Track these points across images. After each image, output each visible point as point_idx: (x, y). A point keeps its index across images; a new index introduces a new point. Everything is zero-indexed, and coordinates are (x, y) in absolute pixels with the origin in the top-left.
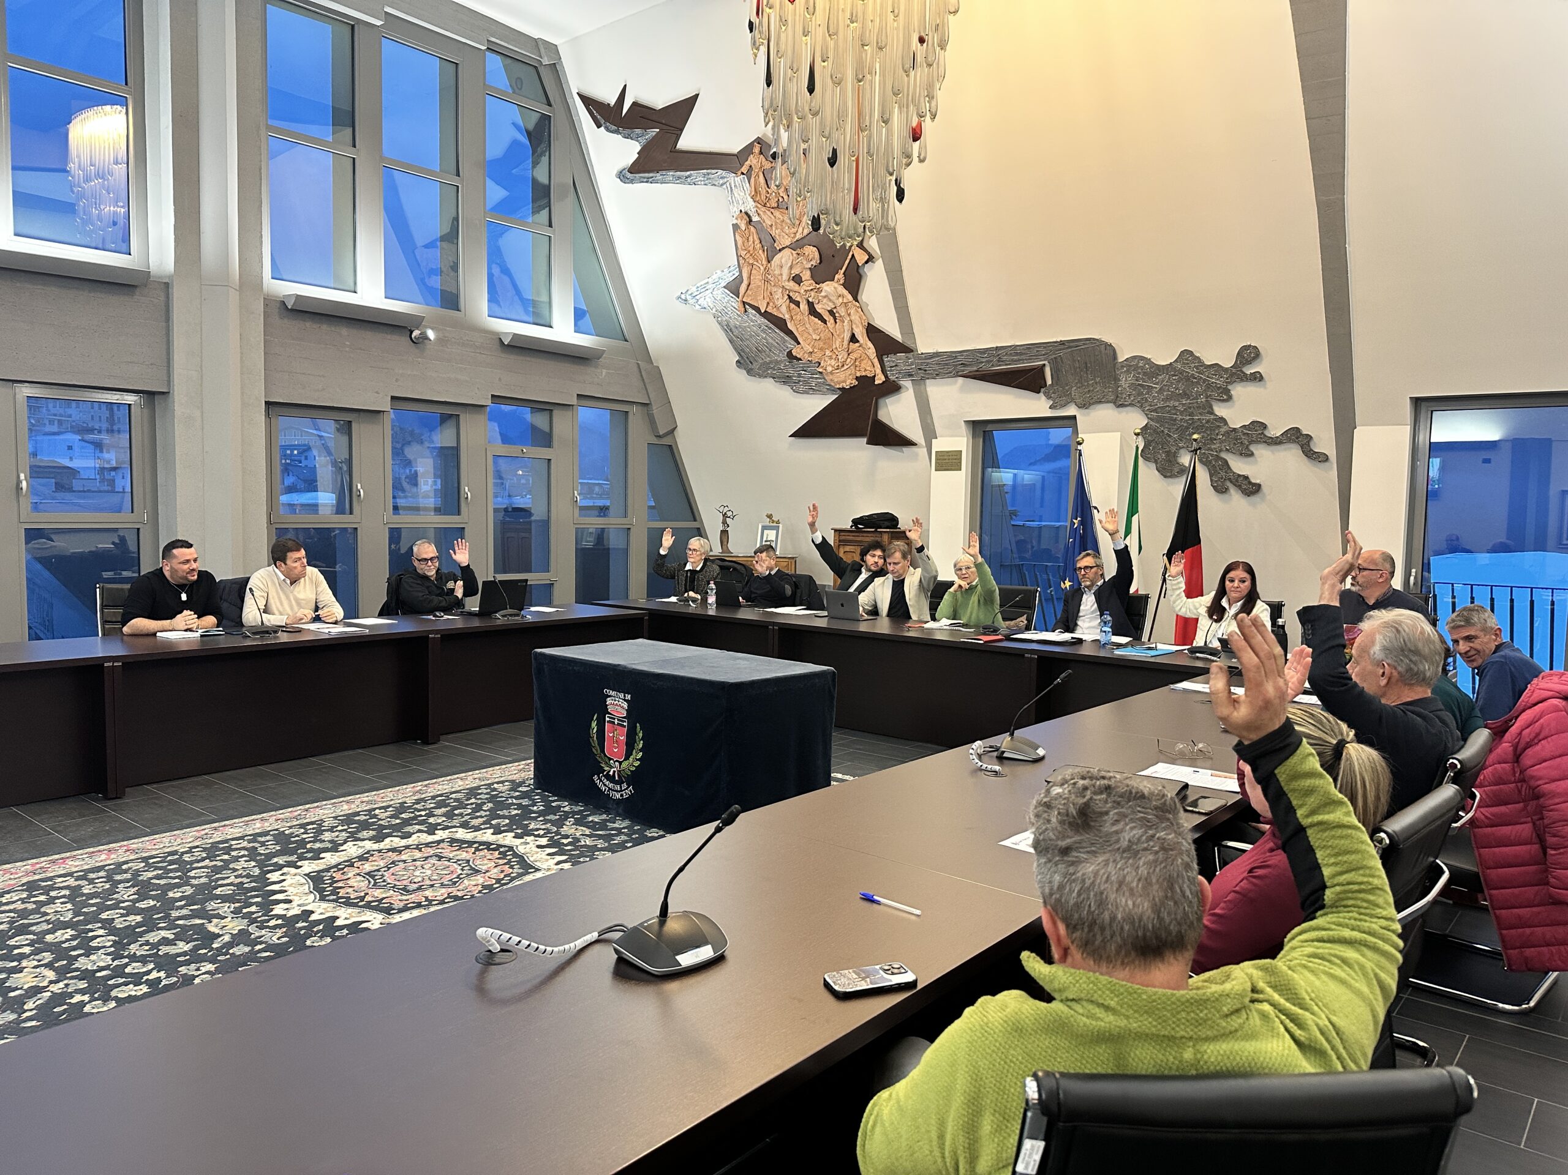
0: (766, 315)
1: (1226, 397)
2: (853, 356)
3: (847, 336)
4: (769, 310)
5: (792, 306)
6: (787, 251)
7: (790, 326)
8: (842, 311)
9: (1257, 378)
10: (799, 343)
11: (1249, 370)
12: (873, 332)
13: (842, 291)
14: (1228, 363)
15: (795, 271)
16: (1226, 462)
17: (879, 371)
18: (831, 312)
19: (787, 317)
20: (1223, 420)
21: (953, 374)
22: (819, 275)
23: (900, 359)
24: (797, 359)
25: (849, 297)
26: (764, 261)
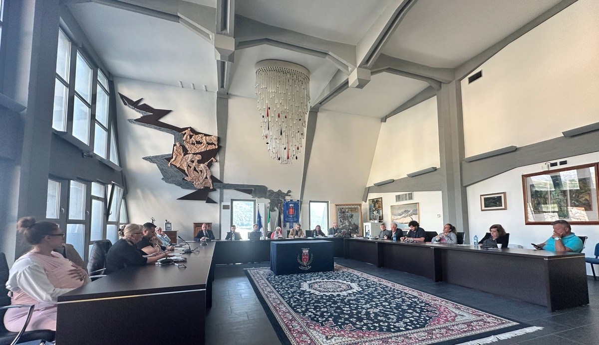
0: (179, 168)
1: (284, 198)
2: (205, 182)
3: (204, 177)
5: (188, 167)
6: (192, 155)
7: (186, 172)
8: (205, 171)
9: (290, 195)
10: (188, 177)
12: (212, 177)
13: (206, 166)
14: (286, 192)
15: (193, 160)
17: (211, 185)
18: (201, 171)
19: (186, 170)
21: (231, 189)
22: (199, 162)
23: (218, 184)
24: (186, 180)
25: (207, 168)
26: (183, 155)
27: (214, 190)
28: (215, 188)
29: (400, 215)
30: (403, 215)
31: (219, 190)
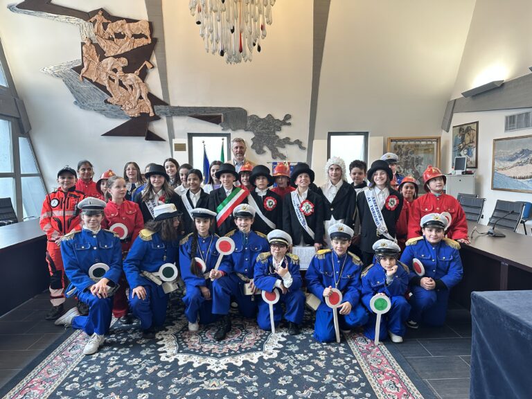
0: (96, 84)
1: (279, 129)
2: (139, 105)
3: (138, 96)
4: (98, 81)
5: (110, 81)
6: (111, 58)
7: (108, 89)
8: (137, 86)
9: (289, 124)
10: (112, 96)
11: (288, 122)
12: (150, 96)
13: (137, 77)
14: (281, 119)
15: (115, 67)
16: (277, 150)
17: (151, 110)
18: (131, 86)
19: (107, 85)
20: (278, 137)
21: (184, 115)
22: (127, 70)
23: (162, 107)
24: (110, 103)
25: (140, 81)
26: (98, 60)
27: (156, 118)
28: (157, 114)
29: (512, 160)
30: (518, 160)
31: (164, 119)
